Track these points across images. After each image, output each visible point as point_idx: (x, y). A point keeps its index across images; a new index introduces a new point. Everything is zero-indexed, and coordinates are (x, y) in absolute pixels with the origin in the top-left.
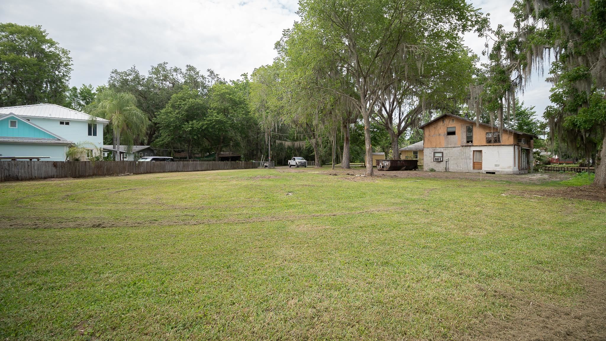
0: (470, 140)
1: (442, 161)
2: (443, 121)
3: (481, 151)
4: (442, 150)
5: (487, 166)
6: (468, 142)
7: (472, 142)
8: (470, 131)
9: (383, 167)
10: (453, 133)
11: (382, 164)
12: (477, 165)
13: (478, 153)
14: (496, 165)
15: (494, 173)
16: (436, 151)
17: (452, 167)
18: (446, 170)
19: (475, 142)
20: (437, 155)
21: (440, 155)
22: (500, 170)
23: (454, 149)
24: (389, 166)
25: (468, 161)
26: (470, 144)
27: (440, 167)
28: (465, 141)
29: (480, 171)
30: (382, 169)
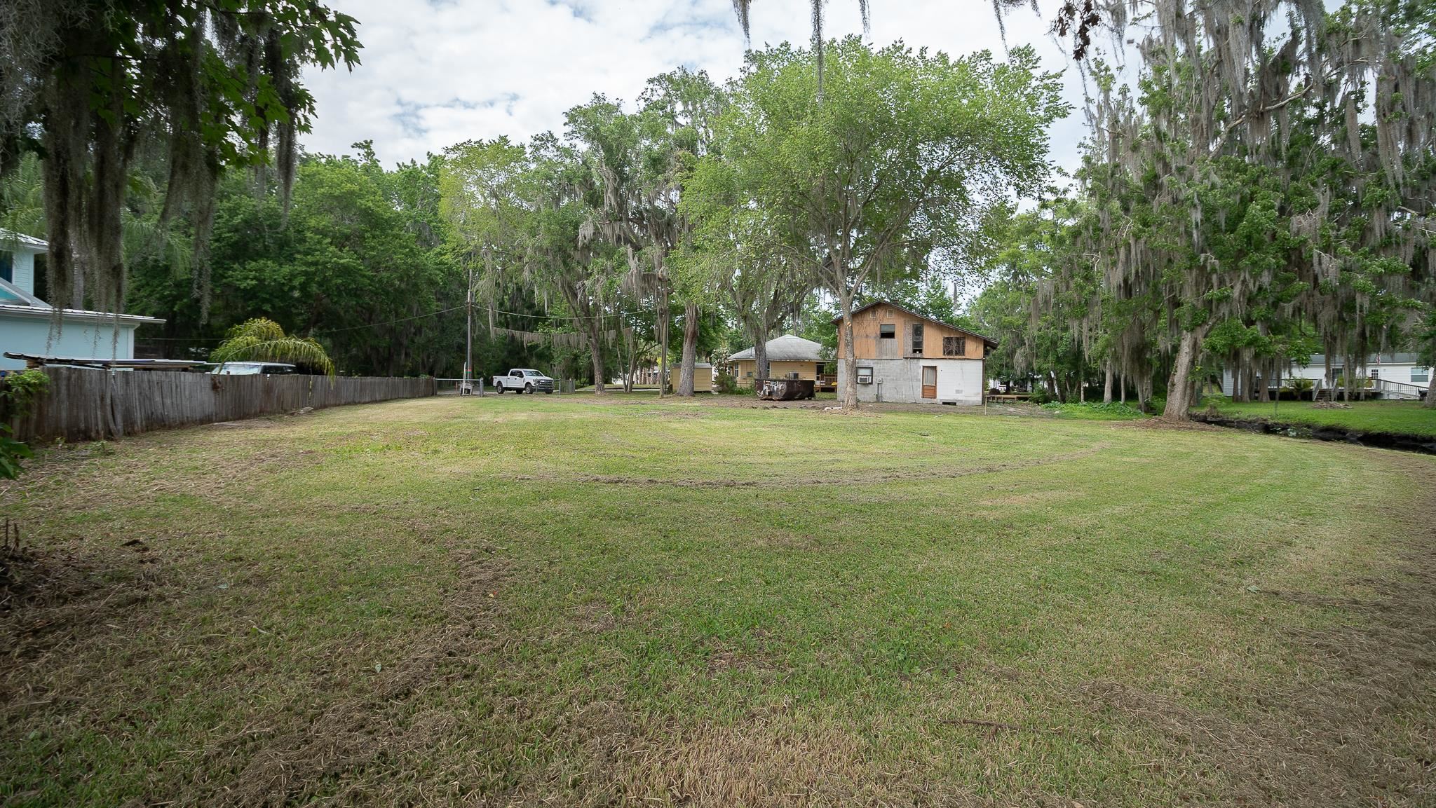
0: (918, 348)
1: (871, 383)
2: (874, 313)
3: (935, 368)
4: (871, 364)
5: (943, 394)
6: (915, 351)
7: (921, 351)
8: (918, 332)
9: (770, 393)
10: (891, 335)
11: (769, 387)
12: (930, 391)
13: (930, 370)
14: (958, 391)
15: (955, 404)
16: (860, 365)
17: (888, 394)
18: (878, 398)
19: (926, 353)
20: (862, 372)
21: (867, 372)
22: (964, 399)
23: (892, 362)
24: (784, 392)
25: (915, 383)
26: (918, 354)
27: (867, 394)
28: (910, 349)
29: (933, 401)
30: (769, 397)
